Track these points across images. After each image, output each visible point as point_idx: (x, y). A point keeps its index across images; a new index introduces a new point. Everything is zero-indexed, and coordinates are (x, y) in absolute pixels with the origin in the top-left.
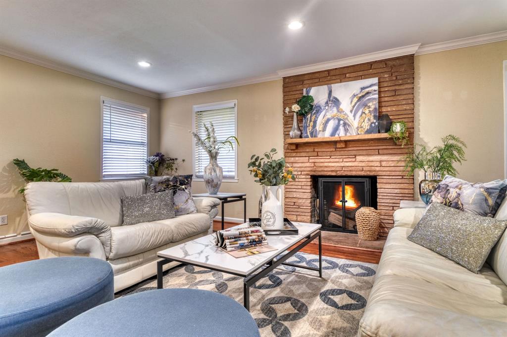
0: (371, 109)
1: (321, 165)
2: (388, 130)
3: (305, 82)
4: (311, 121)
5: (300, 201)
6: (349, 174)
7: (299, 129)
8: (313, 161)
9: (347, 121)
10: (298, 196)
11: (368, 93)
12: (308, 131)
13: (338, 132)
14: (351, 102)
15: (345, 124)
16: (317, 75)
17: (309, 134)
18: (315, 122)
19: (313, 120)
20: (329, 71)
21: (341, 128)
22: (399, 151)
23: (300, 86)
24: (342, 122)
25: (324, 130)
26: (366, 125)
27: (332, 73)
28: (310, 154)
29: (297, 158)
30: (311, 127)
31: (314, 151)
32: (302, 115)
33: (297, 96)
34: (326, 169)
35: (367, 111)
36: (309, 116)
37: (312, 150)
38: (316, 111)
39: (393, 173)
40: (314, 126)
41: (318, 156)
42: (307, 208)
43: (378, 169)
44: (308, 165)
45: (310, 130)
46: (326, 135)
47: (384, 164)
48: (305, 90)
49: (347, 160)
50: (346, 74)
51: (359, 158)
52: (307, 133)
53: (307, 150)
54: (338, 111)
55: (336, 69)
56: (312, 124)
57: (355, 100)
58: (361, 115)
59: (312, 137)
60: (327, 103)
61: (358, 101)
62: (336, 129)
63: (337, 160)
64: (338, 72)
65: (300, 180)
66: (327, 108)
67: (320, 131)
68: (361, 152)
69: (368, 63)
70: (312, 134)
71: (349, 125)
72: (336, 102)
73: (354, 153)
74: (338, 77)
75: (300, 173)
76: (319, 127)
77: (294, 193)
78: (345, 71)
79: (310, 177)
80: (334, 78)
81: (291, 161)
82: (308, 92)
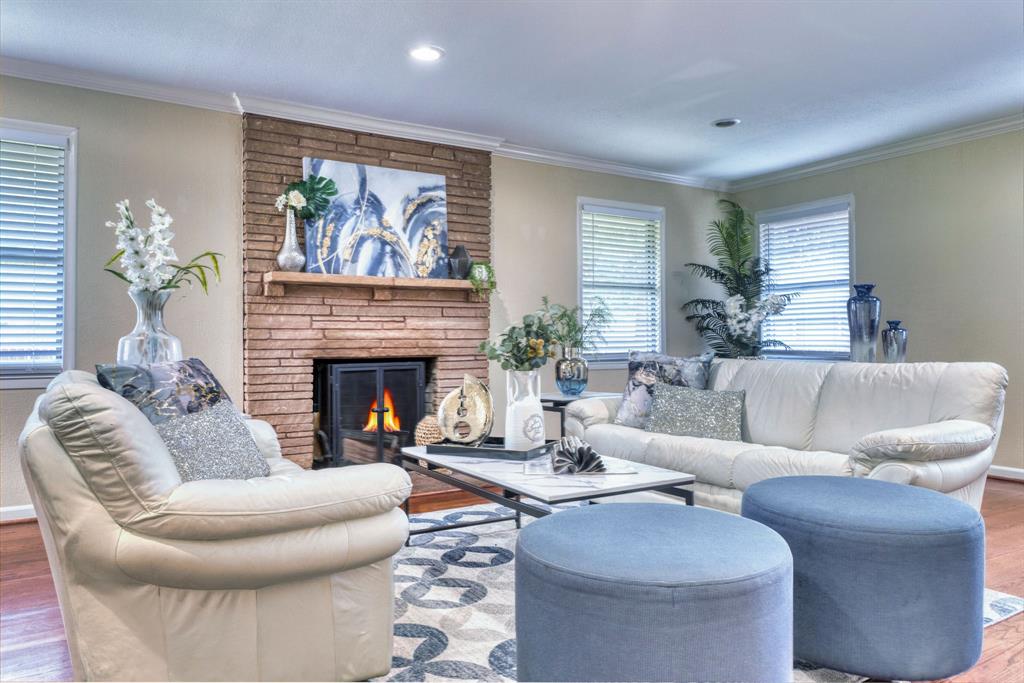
0: (437, 233)
1: (340, 334)
2: (466, 274)
3: (305, 142)
4: (324, 236)
5: (290, 420)
6: (392, 353)
7: (302, 246)
8: (321, 325)
9: (397, 248)
10: (285, 409)
11: (430, 201)
12: (319, 257)
13: (382, 268)
14: (404, 211)
15: (394, 253)
16: (332, 135)
17: (321, 263)
18: (334, 240)
19: (329, 234)
20: (357, 134)
21: (388, 260)
22: (472, 313)
23: (292, 148)
24: (388, 249)
25: (354, 260)
26: (430, 262)
27: (363, 141)
28: (314, 310)
29: (282, 318)
30: (325, 250)
31: (324, 304)
32: (305, 218)
33: (283, 169)
34: (348, 344)
35: (431, 236)
36: (321, 223)
37: (319, 301)
38: (336, 214)
39: (464, 351)
40: (333, 248)
41: (331, 314)
42: (307, 434)
43: (441, 343)
44: (309, 334)
45: (325, 255)
46: (359, 272)
47: (451, 334)
48: (306, 161)
49: (390, 326)
50: (389, 151)
51: (412, 323)
52: (316, 261)
53: (308, 302)
54: (381, 224)
55: (371, 135)
56: (327, 242)
57: (411, 208)
58: (422, 241)
59: (329, 272)
60: (357, 202)
61: (415, 211)
62: (378, 261)
63: (371, 326)
64: (374, 142)
65: (287, 370)
66: (358, 212)
67: (346, 261)
68: (414, 312)
69: (427, 143)
70: (328, 264)
71: (402, 257)
72: (376, 206)
73: (400, 312)
74: (374, 153)
75: (288, 354)
76: (343, 251)
77: (275, 403)
78: (389, 145)
79: (311, 362)
80: (367, 152)
81: (266, 325)
82: (315, 168)
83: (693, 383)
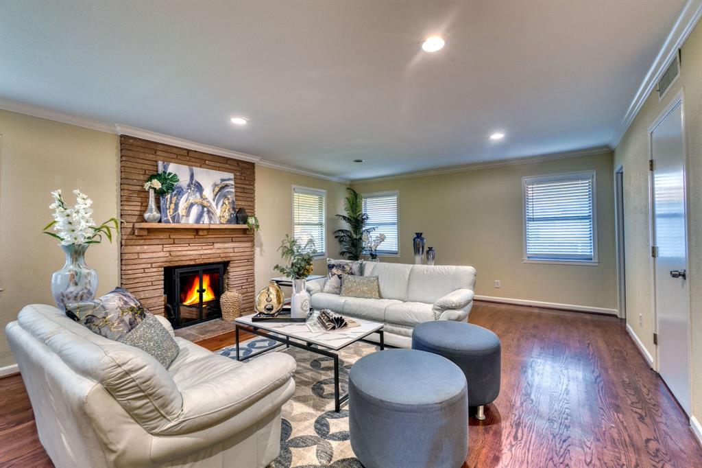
0: (230, 201)
1: (179, 253)
2: (245, 222)
3: (159, 153)
4: (171, 203)
5: (150, 301)
6: (207, 261)
7: (159, 208)
8: (168, 249)
9: (210, 209)
10: (147, 295)
11: (227, 186)
12: (168, 214)
13: (202, 219)
14: (214, 191)
15: (209, 212)
16: (174, 150)
17: (169, 217)
18: (177, 205)
19: (174, 202)
20: (188, 151)
21: (205, 215)
22: (246, 239)
23: (151, 156)
24: (205, 209)
25: (188, 215)
26: (227, 215)
27: (191, 154)
28: (164, 241)
29: (145, 247)
30: (171, 211)
31: (170, 238)
32: (160, 194)
33: (145, 167)
34: (184, 258)
35: (227, 203)
36: (169, 196)
37: (168, 237)
38: (178, 192)
39: (242, 258)
40: (176, 209)
41: (174, 243)
42: (160, 307)
43: (231, 255)
44: (161, 254)
45: (171, 213)
46: (190, 221)
47: (236, 250)
48: (160, 163)
49: (206, 247)
50: (205, 161)
51: (217, 245)
52: (167, 216)
53: (161, 237)
54: (202, 197)
55: (196, 151)
56: (173, 206)
57: (217, 189)
58: (222, 205)
59: (174, 222)
60: (189, 186)
61: (219, 191)
62: (200, 216)
63: (196, 248)
64: (197, 155)
65: (149, 274)
66: (189, 191)
67: (183, 216)
68: (218, 240)
69: (224, 157)
70: (173, 218)
71: (212, 214)
72: (199, 188)
73: (212, 240)
74: (197, 160)
75: (149, 266)
76: (182, 210)
77: (141, 293)
78: (205, 157)
79: (163, 269)
80: (194, 160)
81: (136, 251)
82: (165, 167)
83: (357, 273)
